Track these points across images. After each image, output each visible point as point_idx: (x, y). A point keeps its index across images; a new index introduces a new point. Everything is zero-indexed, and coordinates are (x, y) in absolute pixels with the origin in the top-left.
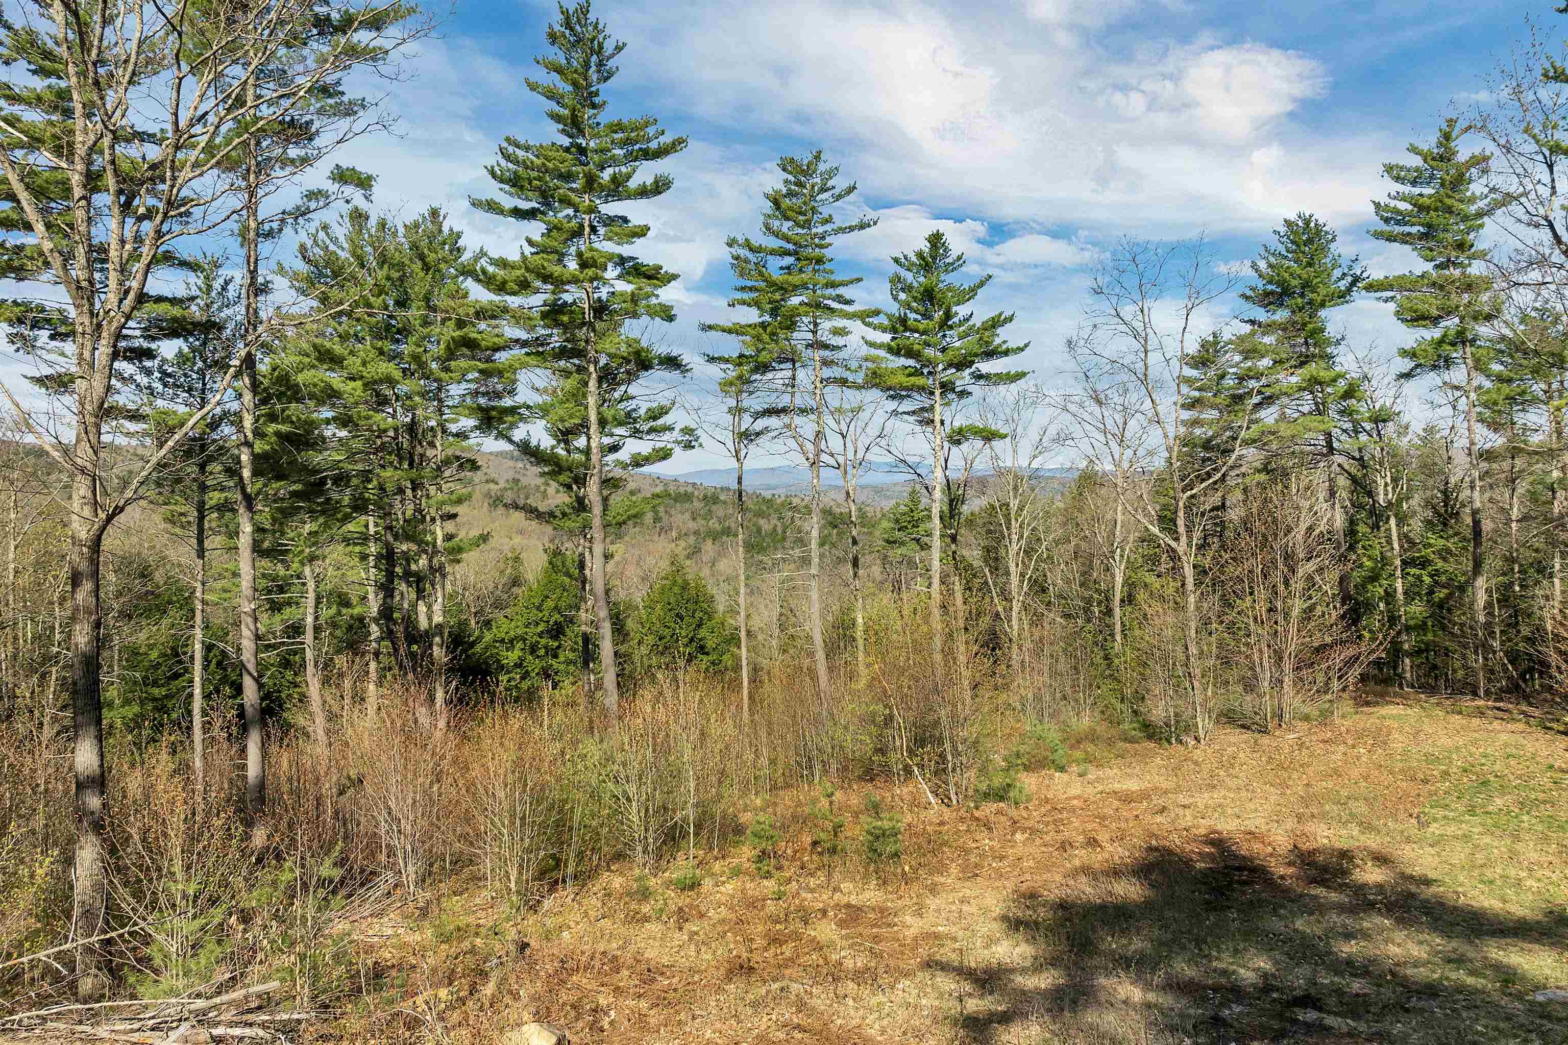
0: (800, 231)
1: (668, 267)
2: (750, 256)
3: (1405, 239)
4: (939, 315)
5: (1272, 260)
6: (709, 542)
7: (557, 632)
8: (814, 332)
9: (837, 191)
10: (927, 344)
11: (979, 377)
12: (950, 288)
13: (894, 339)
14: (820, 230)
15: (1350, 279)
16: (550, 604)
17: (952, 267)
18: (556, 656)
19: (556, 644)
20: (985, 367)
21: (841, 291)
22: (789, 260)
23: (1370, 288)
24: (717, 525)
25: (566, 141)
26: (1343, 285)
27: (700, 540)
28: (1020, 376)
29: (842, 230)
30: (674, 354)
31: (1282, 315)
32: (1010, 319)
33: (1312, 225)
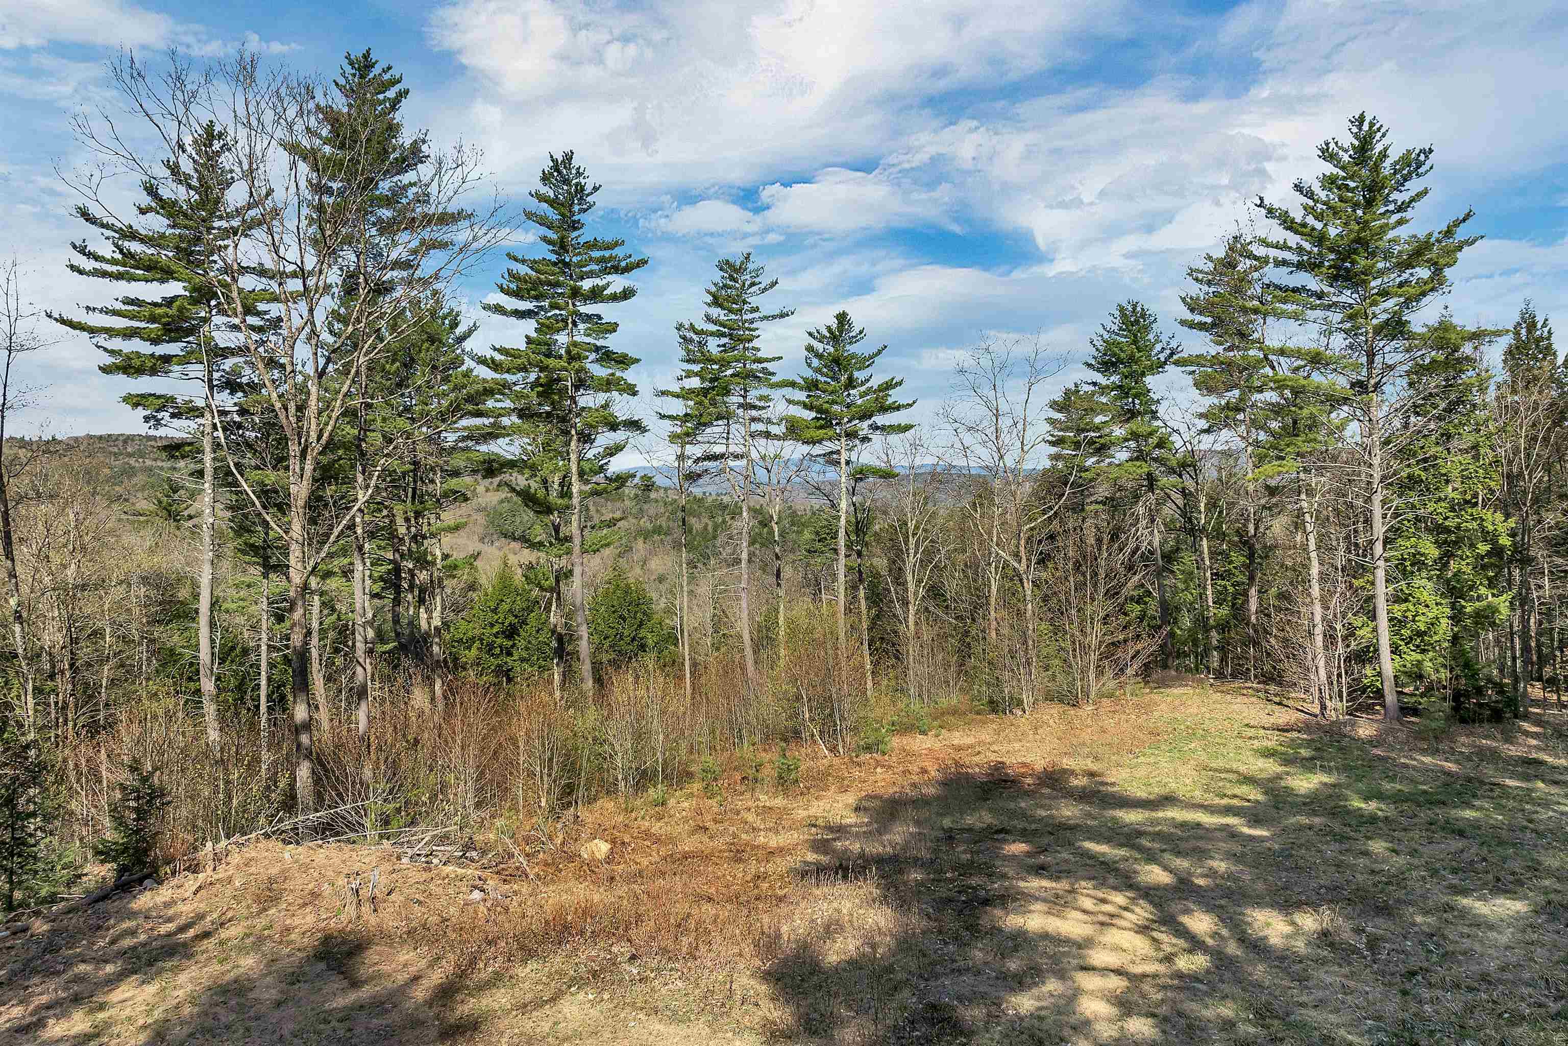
0: (733, 317)
1: (632, 354)
2: (694, 337)
3: (1202, 326)
4: (844, 378)
5: (1106, 336)
6: (640, 541)
7: (511, 633)
8: (745, 397)
9: (762, 286)
10: (834, 402)
11: (875, 428)
12: (853, 356)
13: (809, 396)
14: (749, 316)
15: (1168, 352)
16: (505, 607)
17: (853, 340)
18: (509, 654)
19: (511, 643)
20: (880, 419)
21: (765, 365)
22: (725, 340)
23: (1177, 363)
24: (648, 524)
25: (554, 258)
26: (1162, 357)
27: (632, 539)
28: (908, 428)
29: (766, 318)
30: (636, 418)
31: (1115, 378)
32: (900, 383)
33: (1139, 309)
